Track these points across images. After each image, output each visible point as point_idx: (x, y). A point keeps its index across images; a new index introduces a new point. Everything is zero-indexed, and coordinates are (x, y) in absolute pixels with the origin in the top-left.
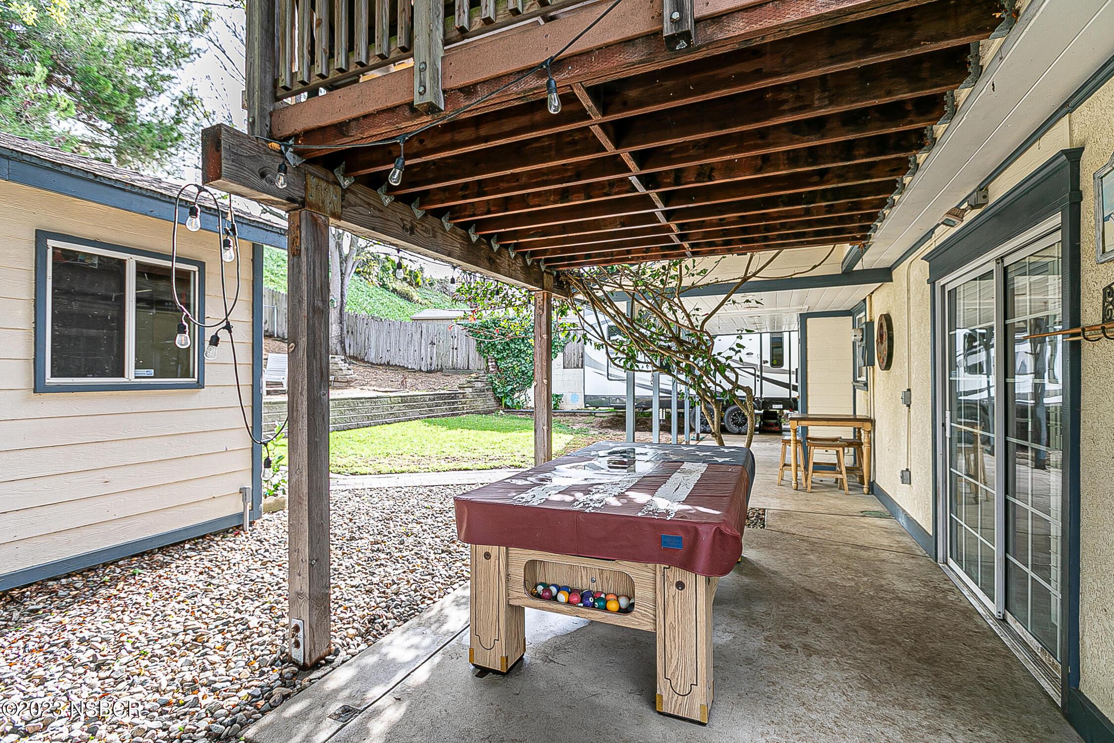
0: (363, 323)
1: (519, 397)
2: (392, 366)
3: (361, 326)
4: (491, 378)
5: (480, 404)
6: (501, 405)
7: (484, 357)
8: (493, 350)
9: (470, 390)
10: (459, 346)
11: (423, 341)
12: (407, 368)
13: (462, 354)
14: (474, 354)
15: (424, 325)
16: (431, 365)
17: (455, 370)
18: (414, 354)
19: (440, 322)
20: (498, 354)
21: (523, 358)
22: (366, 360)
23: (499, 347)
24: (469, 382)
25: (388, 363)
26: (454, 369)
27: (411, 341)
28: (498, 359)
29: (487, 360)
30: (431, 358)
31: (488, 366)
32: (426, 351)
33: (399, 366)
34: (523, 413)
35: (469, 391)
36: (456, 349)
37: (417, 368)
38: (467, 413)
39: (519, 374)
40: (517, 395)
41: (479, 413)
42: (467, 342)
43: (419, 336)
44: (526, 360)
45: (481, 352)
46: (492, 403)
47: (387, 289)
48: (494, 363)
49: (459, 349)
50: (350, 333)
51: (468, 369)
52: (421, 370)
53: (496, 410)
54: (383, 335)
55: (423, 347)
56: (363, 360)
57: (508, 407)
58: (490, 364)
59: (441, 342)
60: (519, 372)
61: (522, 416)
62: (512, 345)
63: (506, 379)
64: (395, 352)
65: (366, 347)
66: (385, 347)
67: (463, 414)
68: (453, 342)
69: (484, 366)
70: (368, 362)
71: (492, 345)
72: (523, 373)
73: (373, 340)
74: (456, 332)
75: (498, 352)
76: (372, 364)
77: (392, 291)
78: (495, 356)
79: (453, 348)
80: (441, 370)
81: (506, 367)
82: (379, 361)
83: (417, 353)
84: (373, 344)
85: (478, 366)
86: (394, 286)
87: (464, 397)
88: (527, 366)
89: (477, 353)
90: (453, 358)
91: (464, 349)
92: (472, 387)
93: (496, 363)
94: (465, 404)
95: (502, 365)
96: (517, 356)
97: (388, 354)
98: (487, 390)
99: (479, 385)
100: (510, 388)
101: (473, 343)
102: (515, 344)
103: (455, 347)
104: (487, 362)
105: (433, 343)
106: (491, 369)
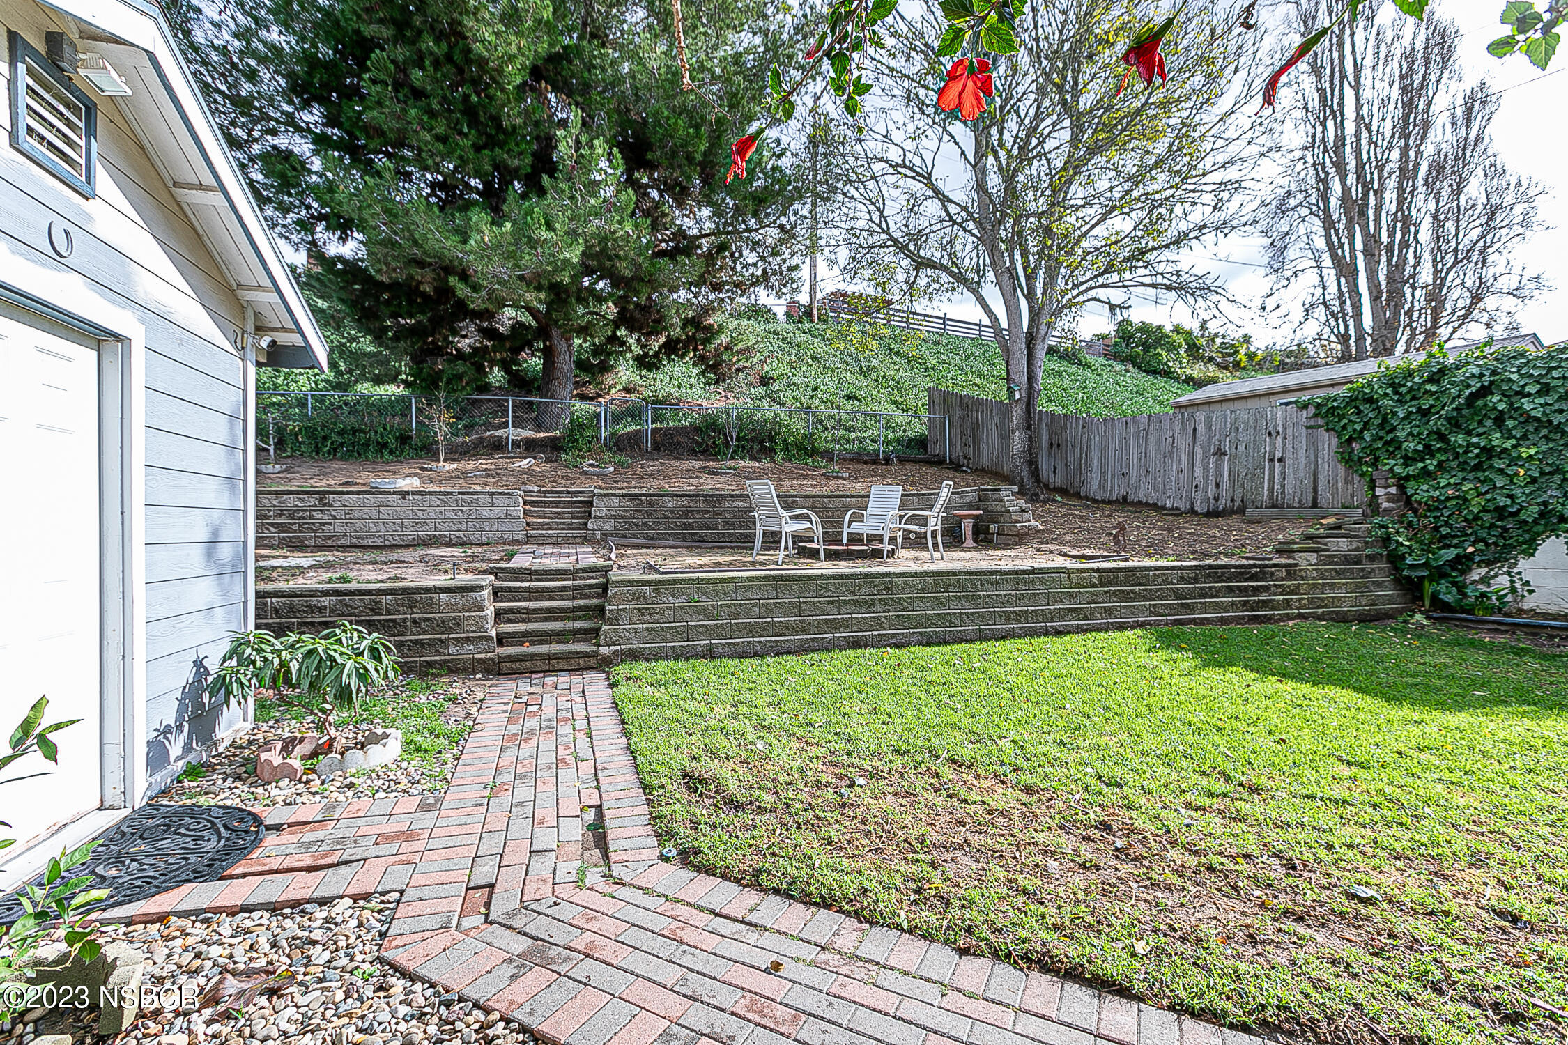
0: (1077, 426)
1: (1485, 580)
2: (1132, 503)
3: (1074, 433)
4: (1382, 527)
5: (1345, 596)
6: (1421, 598)
7: (1362, 475)
8: (1391, 455)
9: (1313, 558)
10: (1289, 453)
11: (1198, 449)
12: (1163, 508)
13: (1296, 471)
14: (1330, 470)
15: (1201, 416)
16: (1216, 499)
17: (1278, 509)
18: (1178, 479)
19: (1238, 405)
20: (1406, 465)
21: (1501, 471)
22: (1083, 494)
23: (1411, 445)
24: (1310, 537)
25: (1125, 498)
26: (1274, 506)
27: (1171, 452)
28: (1407, 478)
29: (1373, 481)
30: (1217, 486)
31: (1375, 497)
32: (1206, 469)
33: (1147, 504)
34: (1499, 627)
35: (1306, 561)
36: (1280, 460)
37: (1183, 506)
38: (1301, 616)
39: (1486, 517)
40: (1477, 574)
41: (1342, 619)
42: (1312, 444)
43: (1189, 440)
44: (1511, 477)
45: (1349, 461)
46: (1385, 593)
47: (1177, 379)
48: (1393, 490)
49: (1289, 462)
50: (1055, 446)
51: (1315, 505)
52: (1192, 512)
53: (1400, 611)
54: (1115, 445)
55: (1198, 463)
56: (1077, 495)
57: (1445, 607)
58: (1379, 491)
59: (1241, 448)
60: (1485, 510)
61: (1501, 639)
62: (1459, 439)
63: (1436, 529)
64: (1139, 476)
65: (1082, 470)
66: (1118, 468)
67: (1289, 618)
68: (1273, 445)
69: (1360, 496)
70: (1087, 498)
71: (1387, 443)
72: (1501, 512)
73: (1095, 455)
74: (1279, 422)
75: (1408, 460)
76: (1095, 501)
77: (1184, 381)
78: (1398, 469)
79: (1271, 460)
80: (1241, 511)
81: (1438, 500)
82: (1107, 496)
83: (1184, 477)
84: (1095, 463)
85: (1343, 493)
86: (1189, 372)
87: (1290, 576)
88: (1518, 492)
89: (1341, 470)
90: (1271, 480)
91: (1303, 460)
92: (1316, 551)
93: (1402, 488)
94: (1292, 593)
95: (1423, 492)
96: (1478, 467)
97: (1124, 481)
98: (1371, 558)
99: (1342, 545)
100: (1448, 554)
101: (1328, 442)
102: (1469, 433)
103: (1278, 455)
104: (1373, 488)
105: (1220, 453)
106: (1385, 505)
